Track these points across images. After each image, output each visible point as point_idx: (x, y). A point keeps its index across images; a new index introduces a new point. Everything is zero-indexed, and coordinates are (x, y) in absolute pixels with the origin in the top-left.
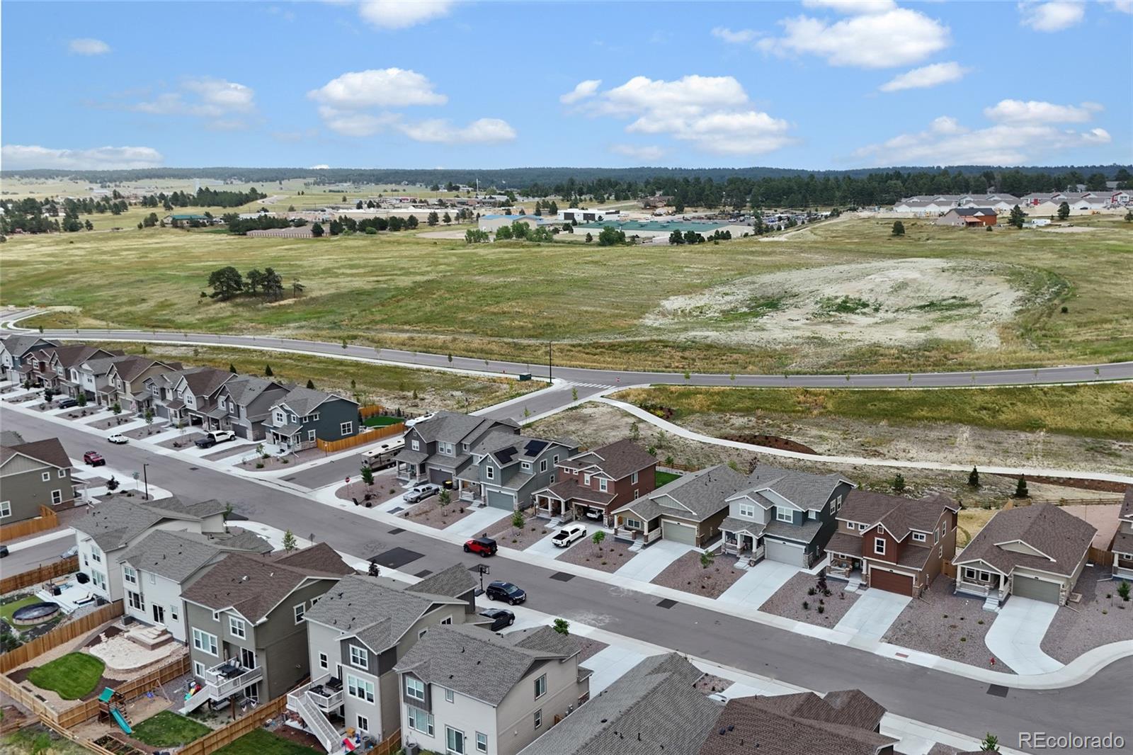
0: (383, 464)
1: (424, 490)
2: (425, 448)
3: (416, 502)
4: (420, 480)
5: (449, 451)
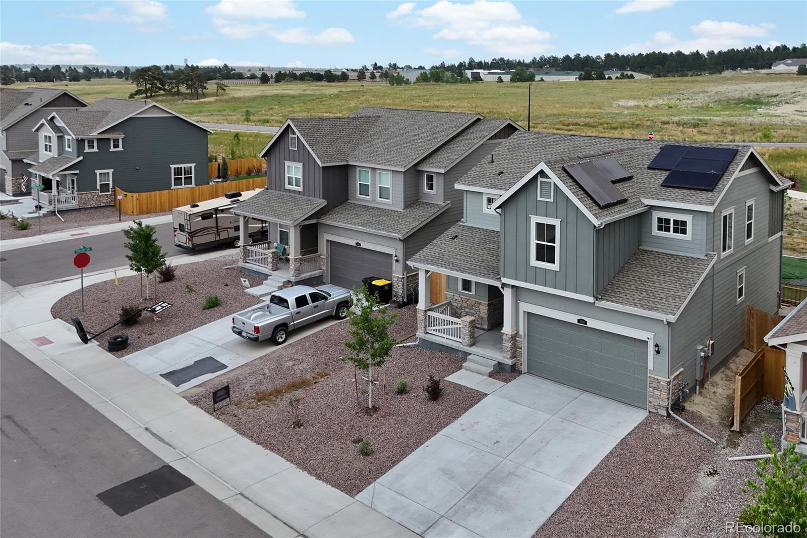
0: (224, 235)
1: (301, 301)
2: (318, 181)
3: (272, 341)
4: (298, 271)
5: (383, 193)
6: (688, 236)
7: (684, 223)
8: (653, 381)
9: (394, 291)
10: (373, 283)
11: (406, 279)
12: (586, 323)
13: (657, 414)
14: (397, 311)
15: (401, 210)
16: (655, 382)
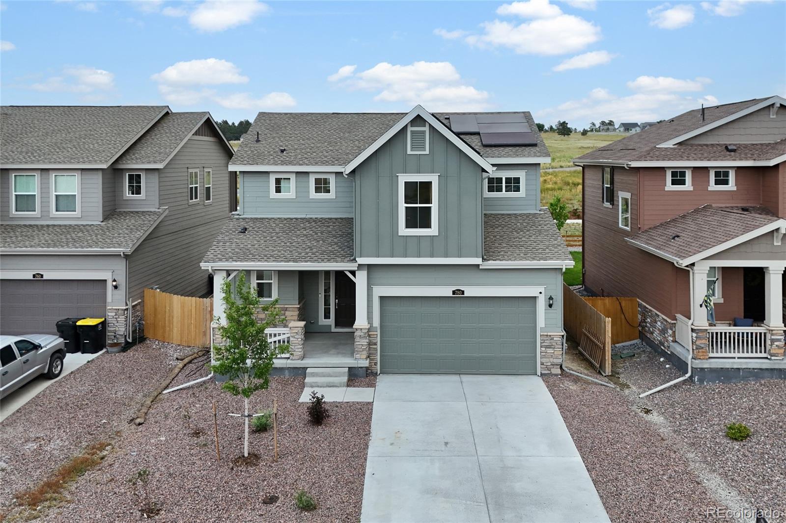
6: (522, 193)
7: (517, 180)
8: (545, 339)
9: (111, 332)
10: (77, 324)
11: (130, 311)
12: (463, 292)
13: (551, 374)
14: (121, 356)
15: (100, 223)
16: (547, 340)
